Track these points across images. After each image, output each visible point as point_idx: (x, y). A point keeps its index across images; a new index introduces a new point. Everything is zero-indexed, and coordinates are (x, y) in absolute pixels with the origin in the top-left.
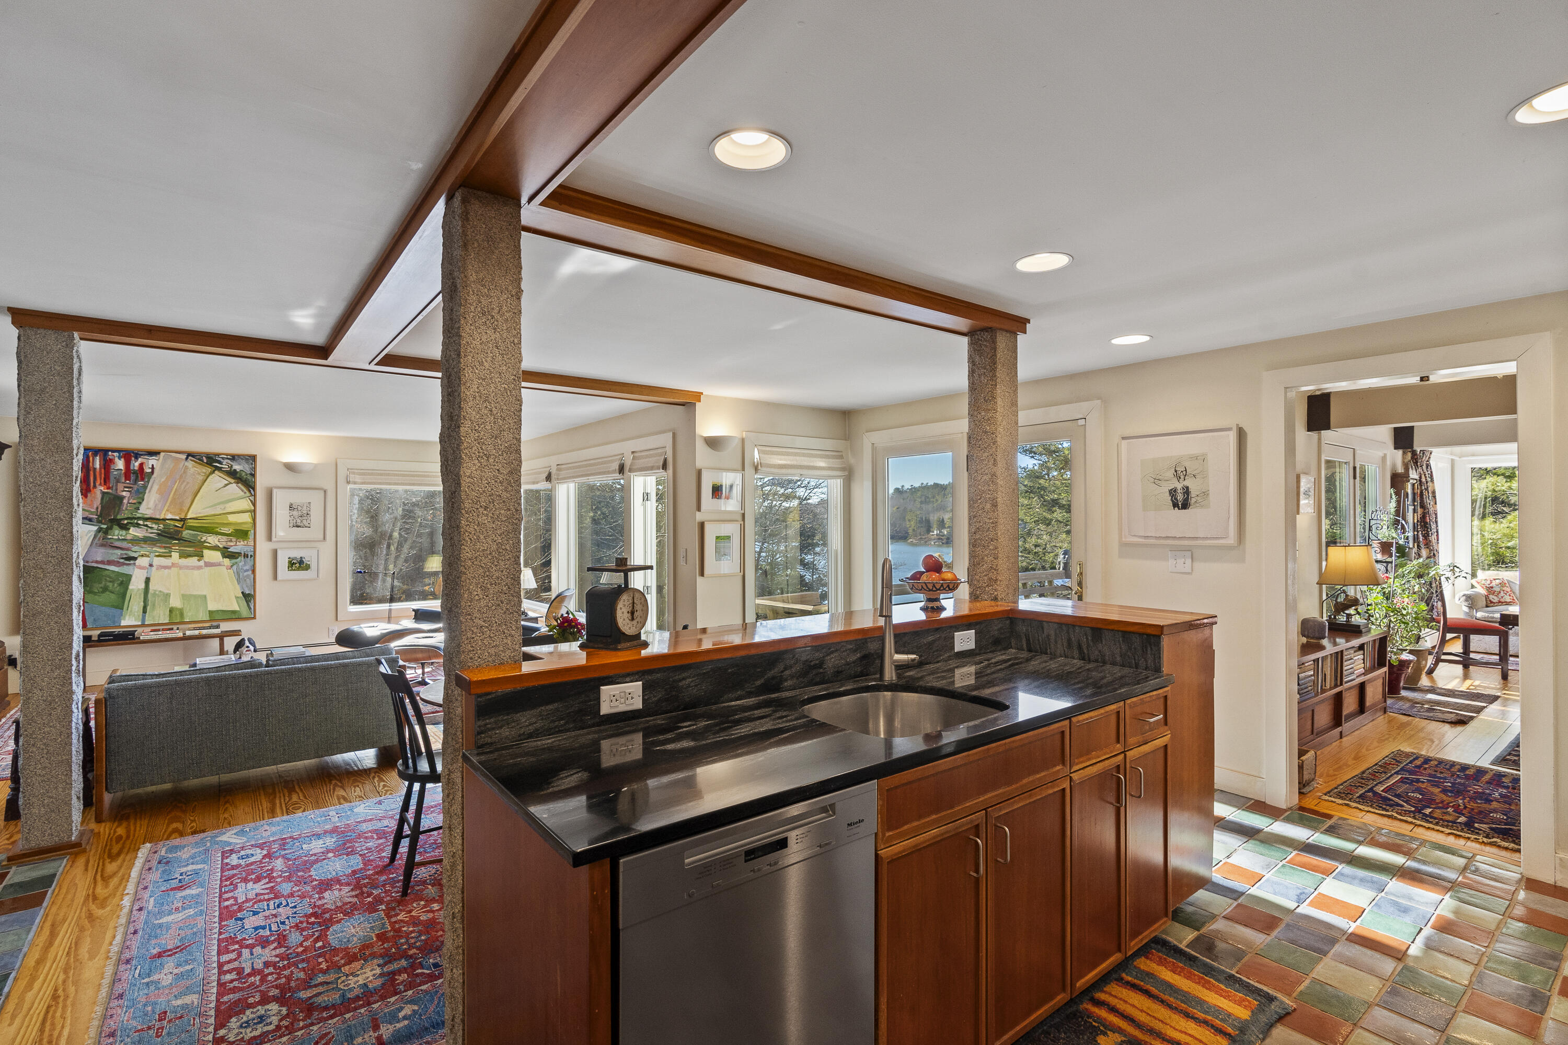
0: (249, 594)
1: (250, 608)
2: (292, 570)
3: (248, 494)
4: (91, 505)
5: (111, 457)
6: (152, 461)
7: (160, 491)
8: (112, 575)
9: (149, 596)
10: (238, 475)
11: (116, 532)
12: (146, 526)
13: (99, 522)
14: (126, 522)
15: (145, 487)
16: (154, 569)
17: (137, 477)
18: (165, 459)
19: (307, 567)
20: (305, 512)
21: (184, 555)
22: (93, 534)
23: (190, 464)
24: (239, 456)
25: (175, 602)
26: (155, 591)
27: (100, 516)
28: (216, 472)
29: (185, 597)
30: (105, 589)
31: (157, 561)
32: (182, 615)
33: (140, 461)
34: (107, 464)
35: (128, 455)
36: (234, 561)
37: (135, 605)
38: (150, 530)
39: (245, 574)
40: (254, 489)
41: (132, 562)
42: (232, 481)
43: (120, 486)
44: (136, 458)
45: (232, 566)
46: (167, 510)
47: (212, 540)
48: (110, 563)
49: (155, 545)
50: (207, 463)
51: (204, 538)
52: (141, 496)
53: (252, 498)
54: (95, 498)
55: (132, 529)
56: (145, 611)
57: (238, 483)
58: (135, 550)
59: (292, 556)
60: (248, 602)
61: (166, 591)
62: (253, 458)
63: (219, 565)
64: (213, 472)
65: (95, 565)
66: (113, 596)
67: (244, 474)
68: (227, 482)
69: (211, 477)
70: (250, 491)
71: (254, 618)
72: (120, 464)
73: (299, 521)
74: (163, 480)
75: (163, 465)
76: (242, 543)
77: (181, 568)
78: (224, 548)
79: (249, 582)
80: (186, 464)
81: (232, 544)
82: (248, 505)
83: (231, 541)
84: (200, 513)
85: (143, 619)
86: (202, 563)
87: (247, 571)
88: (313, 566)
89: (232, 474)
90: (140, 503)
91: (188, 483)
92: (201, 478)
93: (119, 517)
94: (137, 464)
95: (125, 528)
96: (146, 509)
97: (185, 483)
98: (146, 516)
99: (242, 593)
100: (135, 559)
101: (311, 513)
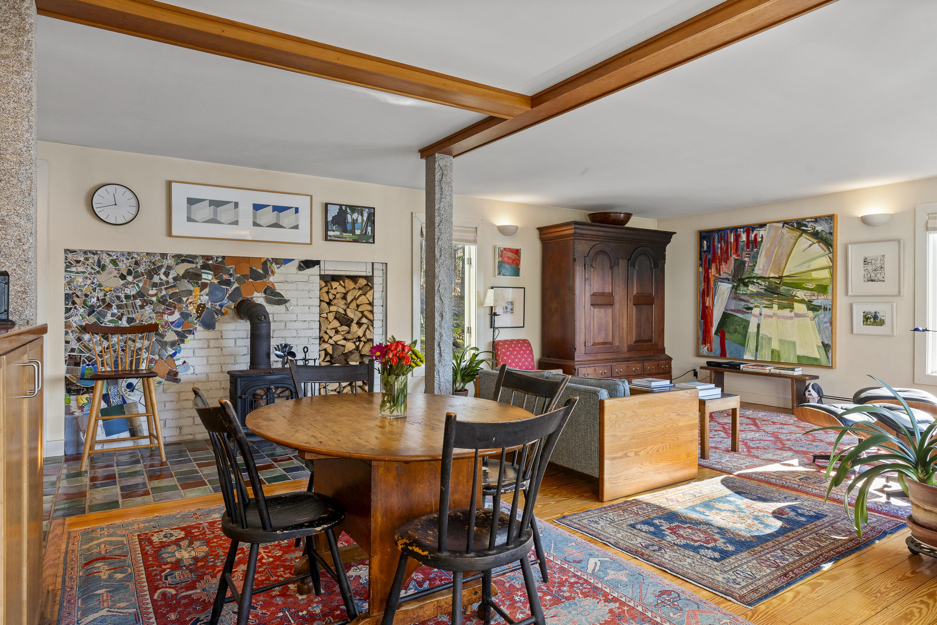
0: (827, 344)
1: (828, 358)
2: (867, 324)
3: (827, 252)
4: (729, 269)
5: (739, 233)
6: (762, 232)
7: (766, 256)
8: (740, 321)
9: (760, 338)
10: (820, 236)
11: (742, 288)
12: (758, 283)
13: (733, 281)
14: (747, 280)
15: (757, 253)
16: (762, 317)
17: (753, 246)
18: (769, 229)
19: (882, 323)
20: (879, 265)
21: (781, 307)
22: (730, 289)
23: (785, 230)
24: (820, 218)
25: (775, 345)
26: (763, 334)
27: (733, 277)
28: (803, 235)
29: (782, 342)
30: (736, 331)
31: (765, 311)
32: (779, 356)
33: (755, 232)
34: (737, 237)
35: (749, 229)
36: (816, 313)
37: (751, 344)
38: (760, 287)
39: (825, 325)
40: (832, 246)
41: (750, 311)
42: (815, 241)
43: (744, 253)
44: (753, 231)
45: (814, 318)
46: (771, 270)
47: (800, 294)
48: (738, 311)
49: (763, 298)
50: (797, 228)
51: (795, 293)
52: (755, 260)
53: (831, 255)
54: (731, 263)
55: (750, 285)
56: (757, 350)
57: (819, 242)
58: (753, 302)
59: (867, 310)
60: (826, 351)
61: (769, 336)
62: (831, 218)
63: (804, 316)
64: (801, 235)
65: (730, 312)
66: (740, 336)
67: (824, 233)
68: (811, 243)
69: (799, 239)
70: (829, 249)
71: (831, 367)
72: (744, 237)
73: (873, 275)
74: (768, 246)
75: (768, 233)
76: (822, 297)
77: (779, 317)
78: (809, 301)
79: (828, 332)
80: (783, 231)
81: (814, 298)
82: (828, 262)
83: (814, 295)
84: (792, 271)
85: (756, 357)
86: (792, 314)
87: (826, 323)
88: (887, 321)
89: (815, 235)
90: (755, 266)
91: (784, 246)
92: (792, 241)
93: (743, 277)
94: (753, 236)
95: (746, 285)
96: (758, 271)
97: (782, 247)
98: (758, 276)
99: (822, 342)
100: (751, 309)
101: (886, 266)
